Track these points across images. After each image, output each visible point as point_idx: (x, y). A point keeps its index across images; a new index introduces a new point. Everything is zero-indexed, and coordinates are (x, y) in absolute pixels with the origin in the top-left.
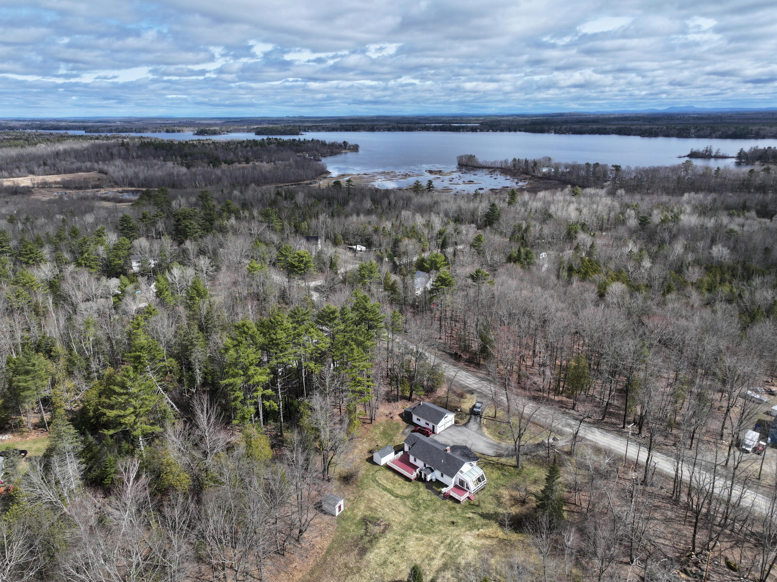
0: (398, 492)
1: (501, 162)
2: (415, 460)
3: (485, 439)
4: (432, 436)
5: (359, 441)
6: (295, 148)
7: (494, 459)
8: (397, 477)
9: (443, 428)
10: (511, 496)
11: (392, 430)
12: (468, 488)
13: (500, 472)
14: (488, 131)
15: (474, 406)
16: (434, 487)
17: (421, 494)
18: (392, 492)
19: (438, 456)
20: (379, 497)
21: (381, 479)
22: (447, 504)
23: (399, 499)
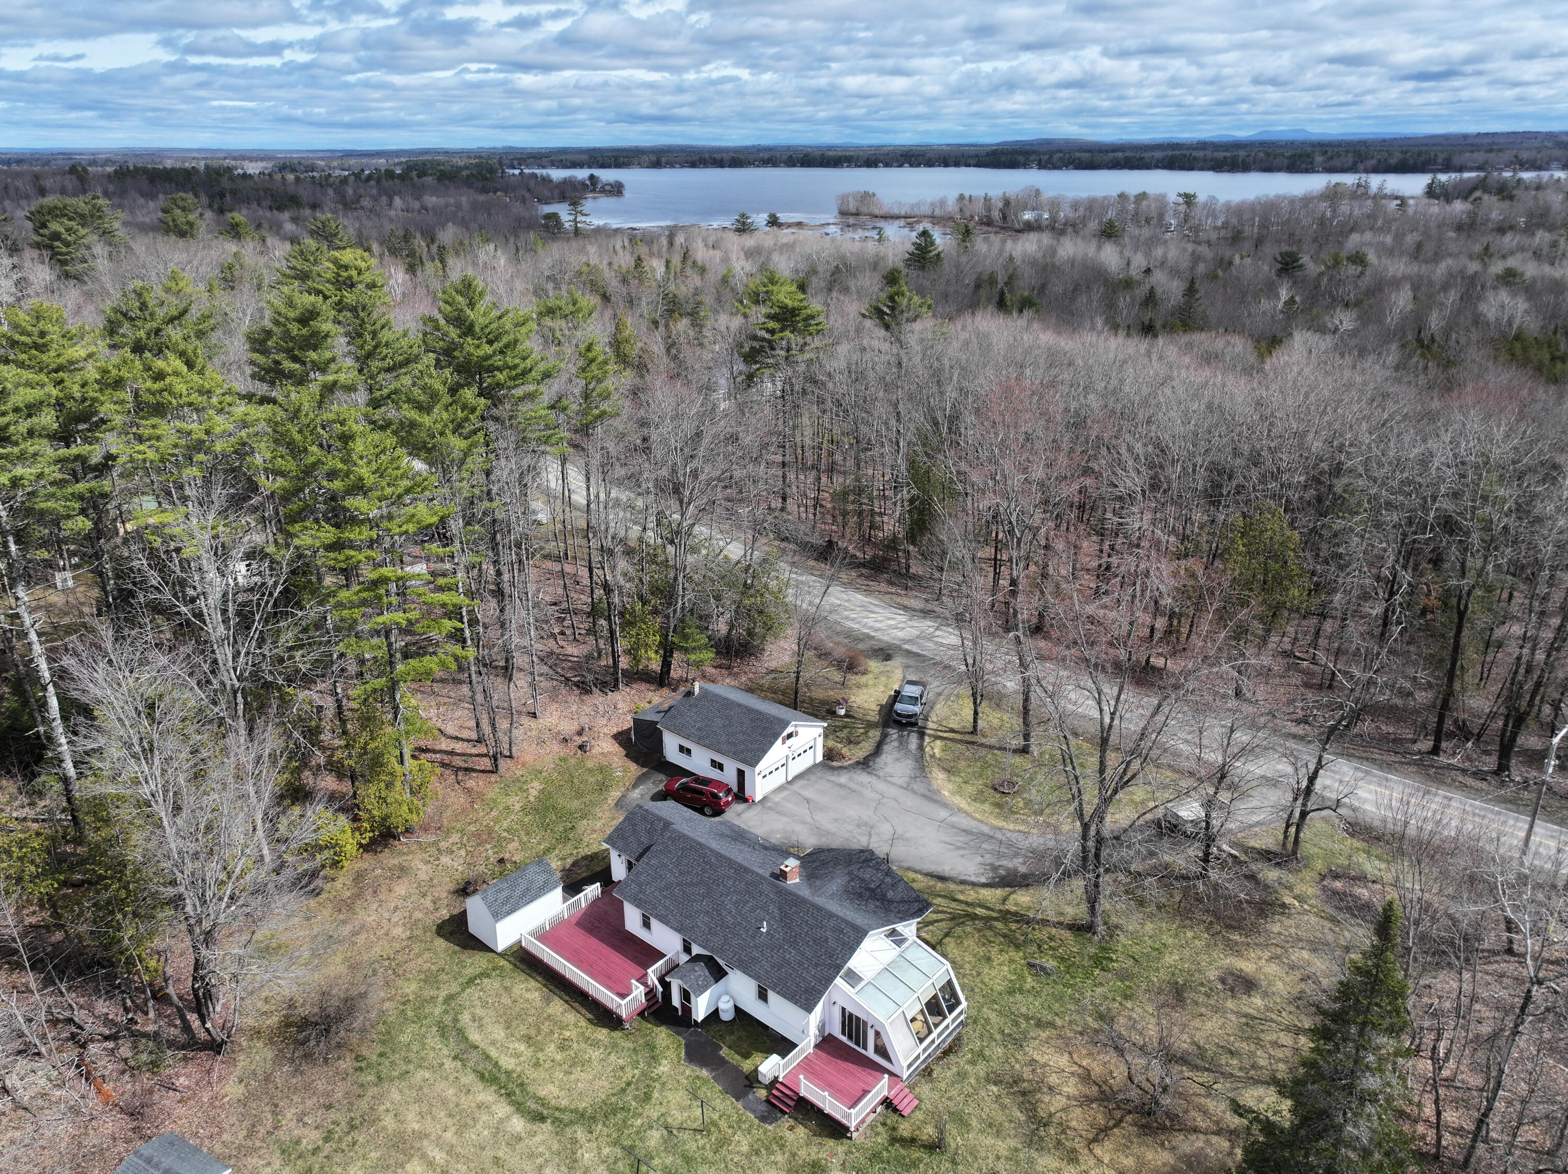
0: (549, 1091)
1: (932, 204)
2: (646, 924)
3: (943, 814)
4: (735, 814)
5: (422, 847)
6: (480, 185)
7: (988, 895)
8: (558, 1007)
9: (779, 779)
10: (1086, 1077)
11: (579, 795)
12: (882, 1051)
13: (1018, 956)
14: (900, 166)
15: (897, 696)
16: (725, 1052)
17: (661, 1091)
18: (518, 1091)
19: (747, 902)
20: (450, 1122)
21: (481, 1019)
22: (782, 1147)
23: (547, 1126)
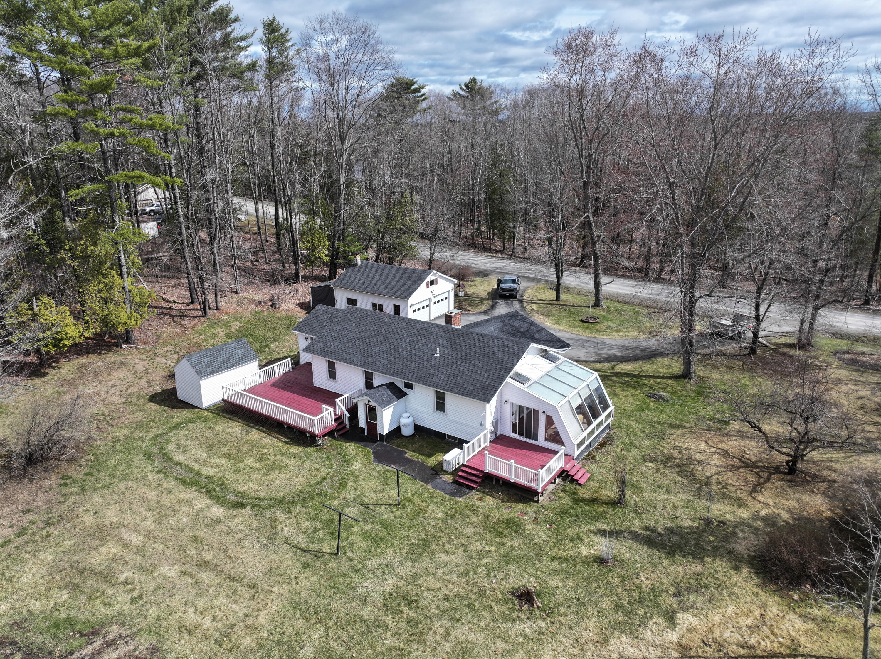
0: (248, 487)
2: (332, 375)
5: (141, 352)
7: (599, 366)
12: (553, 438)
13: (637, 392)
16: (409, 454)
17: (355, 481)
18: (218, 489)
19: (420, 340)
20: (149, 514)
21: (185, 447)
22: (475, 512)
23: (248, 510)
